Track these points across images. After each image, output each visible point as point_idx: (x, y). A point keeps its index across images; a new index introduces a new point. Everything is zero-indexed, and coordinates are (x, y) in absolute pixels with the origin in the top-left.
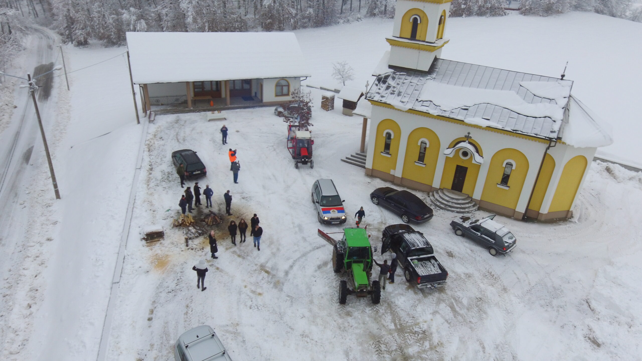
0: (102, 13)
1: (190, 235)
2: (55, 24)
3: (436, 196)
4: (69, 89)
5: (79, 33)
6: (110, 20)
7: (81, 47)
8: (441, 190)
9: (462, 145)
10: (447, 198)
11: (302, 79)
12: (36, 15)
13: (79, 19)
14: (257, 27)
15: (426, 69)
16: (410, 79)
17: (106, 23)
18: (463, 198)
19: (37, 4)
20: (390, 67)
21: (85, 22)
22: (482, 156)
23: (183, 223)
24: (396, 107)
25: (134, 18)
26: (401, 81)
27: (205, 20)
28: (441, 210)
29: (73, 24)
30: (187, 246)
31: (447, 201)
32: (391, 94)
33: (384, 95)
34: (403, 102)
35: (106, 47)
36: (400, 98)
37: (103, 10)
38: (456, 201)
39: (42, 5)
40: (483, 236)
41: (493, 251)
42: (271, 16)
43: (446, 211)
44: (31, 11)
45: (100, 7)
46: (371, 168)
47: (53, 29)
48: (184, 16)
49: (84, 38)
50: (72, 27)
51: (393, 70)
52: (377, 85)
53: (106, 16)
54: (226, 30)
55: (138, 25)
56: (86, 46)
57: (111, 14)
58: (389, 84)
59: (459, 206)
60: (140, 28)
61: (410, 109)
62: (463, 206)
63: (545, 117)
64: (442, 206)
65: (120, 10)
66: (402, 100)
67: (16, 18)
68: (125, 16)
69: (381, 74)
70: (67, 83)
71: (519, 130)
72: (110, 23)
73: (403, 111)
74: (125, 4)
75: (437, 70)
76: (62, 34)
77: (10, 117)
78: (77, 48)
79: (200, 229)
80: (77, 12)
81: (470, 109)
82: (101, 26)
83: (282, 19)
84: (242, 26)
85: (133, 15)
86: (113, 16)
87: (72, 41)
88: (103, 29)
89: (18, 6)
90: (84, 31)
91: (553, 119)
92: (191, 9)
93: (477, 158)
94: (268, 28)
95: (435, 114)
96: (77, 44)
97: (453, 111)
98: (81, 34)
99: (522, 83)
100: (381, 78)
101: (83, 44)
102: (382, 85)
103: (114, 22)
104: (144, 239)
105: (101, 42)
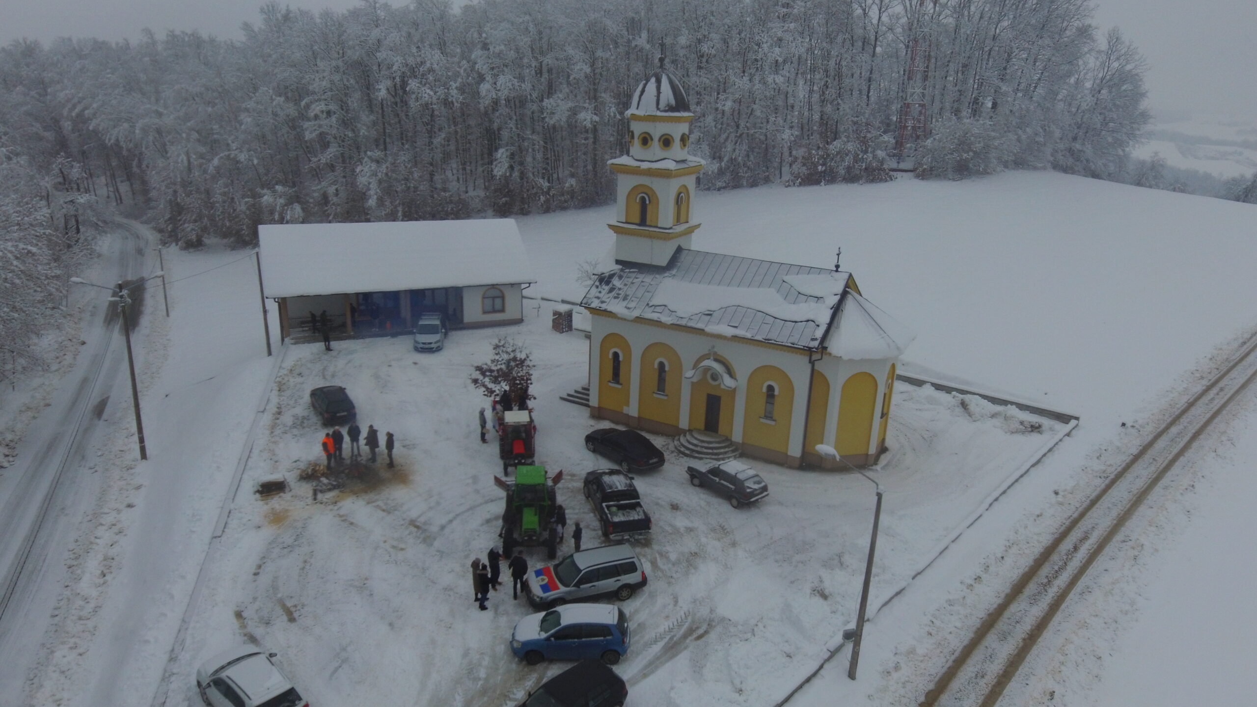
0: (230, 195)
1: (321, 486)
2: (150, 214)
3: (682, 440)
4: (168, 315)
5: (189, 229)
6: (242, 206)
7: (191, 250)
8: (690, 431)
9: (707, 363)
10: (695, 442)
11: (523, 286)
12: (120, 200)
13: (192, 206)
14: (485, 211)
15: (664, 263)
16: (641, 277)
17: (235, 210)
18: (717, 440)
19: (122, 182)
20: (618, 262)
21: (201, 210)
22: (735, 379)
23: (312, 474)
24: (619, 316)
25: (282, 201)
26: (631, 280)
27: (397, 202)
28: (685, 458)
29: (180, 214)
30: (315, 499)
31: (696, 445)
32: (615, 298)
33: (606, 300)
34: (629, 308)
35: (233, 249)
36: (626, 302)
37: (231, 190)
38: (706, 445)
39: (131, 185)
40: (722, 482)
41: (734, 502)
42: (508, 192)
43: (692, 459)
44: (112, 195)
45: (226, 186)
46: (596, 405)
47: (146, 222)
48: (364, 196)
49: (197, 236)
50: (179, 218)
51: (620, 267)
52: (597, 287)
53: (236, 200)
54: (434, 217)
55: (288, 212)
56: (200, 248)
57: (243, 197)
58: (613, 285)
59: (710, 451)
60: (291, 217)
61: (637, 317)
62: (715, 451)
63: (808, 321)
64: (687, 452)
65: (258, 190)
66: (629, 306)
67: (91, 207)
68: (267, 198)
69: (605, 271)
70: (166, 305)
71: (772, 338)
72: (241, 211)
73: (628, 321)
74: (266, 180)
75: (679, 264)
76: (160, 231)
77: (75, 358)
78: (183, 252)
79: (335, 481)
80: (188, 195)
81: (715, 314)
82: (226, 215)
83: (525, 196)
84: (460, 210)
85: (280, 197)
86: (247, 200)
87: (177, 241)
88: (230, 221)
89: (91, 186)
90: (197, 224)
91: (817, 323)
92: (374, 186)
93: (728, 382)
94: (503, 212)
95: (669, 323)
96: (184, 245)
97: (692, 317)
98: (193, 229)
99: (786, 278)
100: (605, 277)
101: (194, 245)
102: (604, 286)
103: (248, 209)
104: (258, 491)
105: (225, 241)
